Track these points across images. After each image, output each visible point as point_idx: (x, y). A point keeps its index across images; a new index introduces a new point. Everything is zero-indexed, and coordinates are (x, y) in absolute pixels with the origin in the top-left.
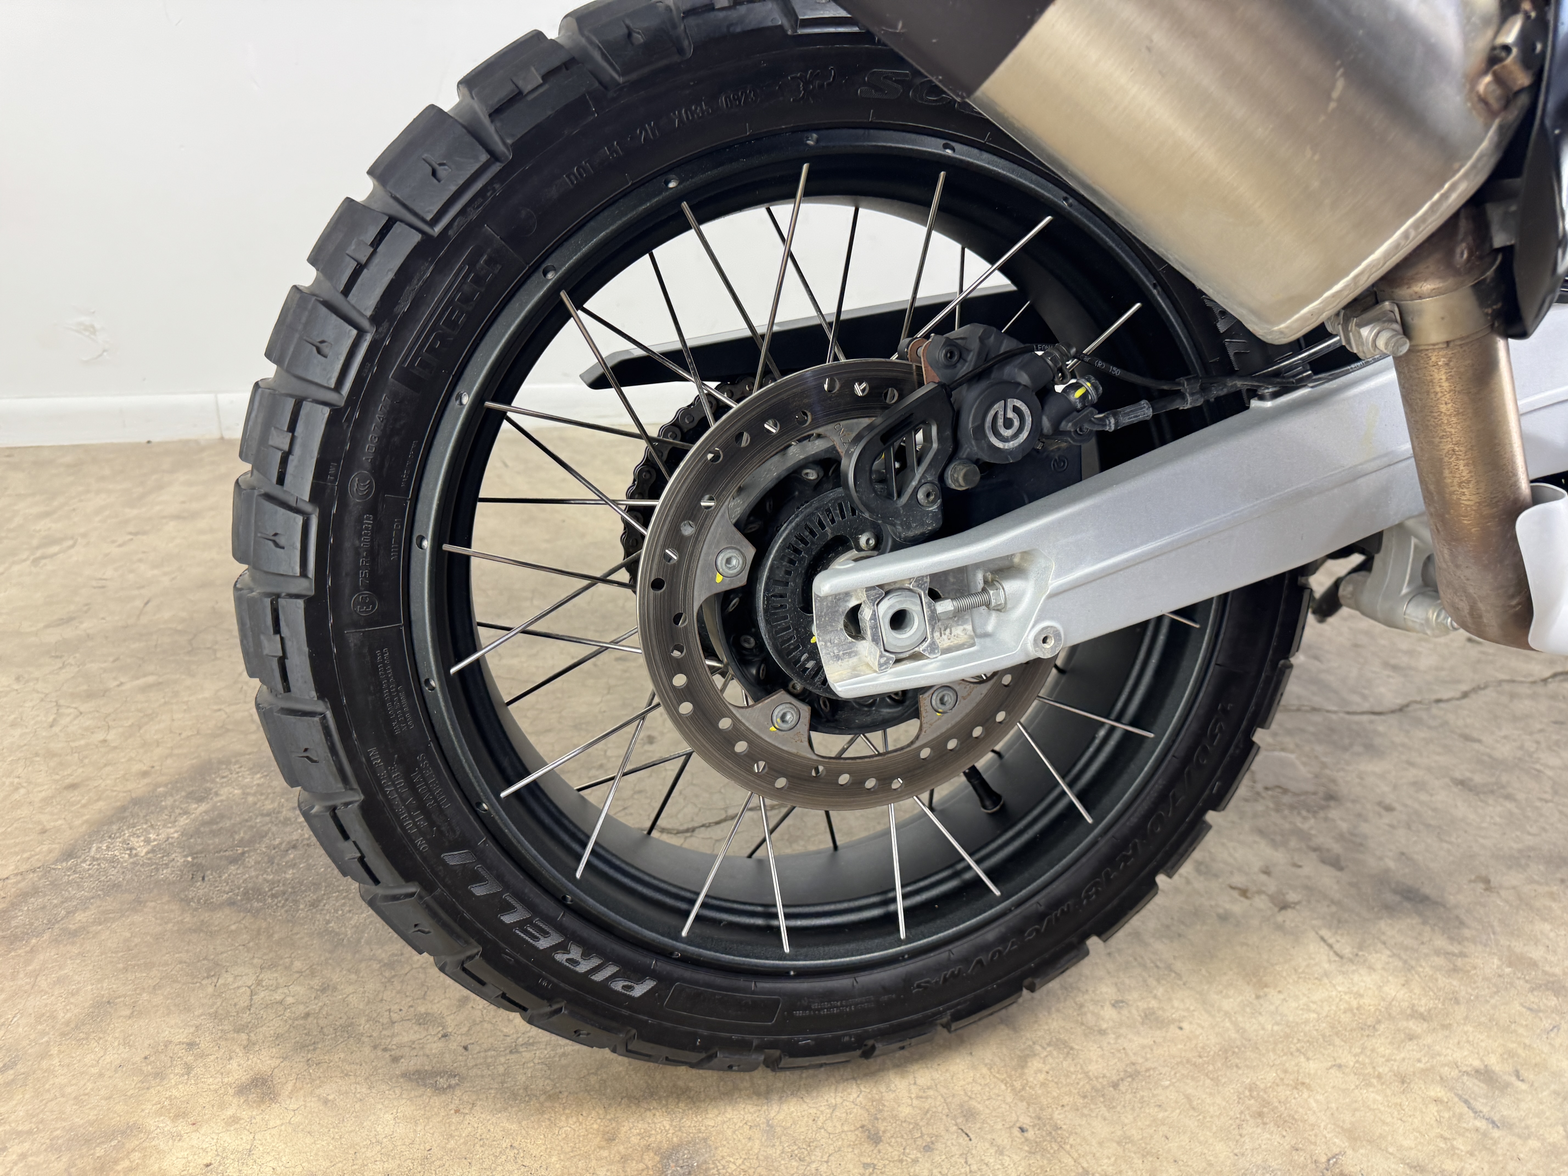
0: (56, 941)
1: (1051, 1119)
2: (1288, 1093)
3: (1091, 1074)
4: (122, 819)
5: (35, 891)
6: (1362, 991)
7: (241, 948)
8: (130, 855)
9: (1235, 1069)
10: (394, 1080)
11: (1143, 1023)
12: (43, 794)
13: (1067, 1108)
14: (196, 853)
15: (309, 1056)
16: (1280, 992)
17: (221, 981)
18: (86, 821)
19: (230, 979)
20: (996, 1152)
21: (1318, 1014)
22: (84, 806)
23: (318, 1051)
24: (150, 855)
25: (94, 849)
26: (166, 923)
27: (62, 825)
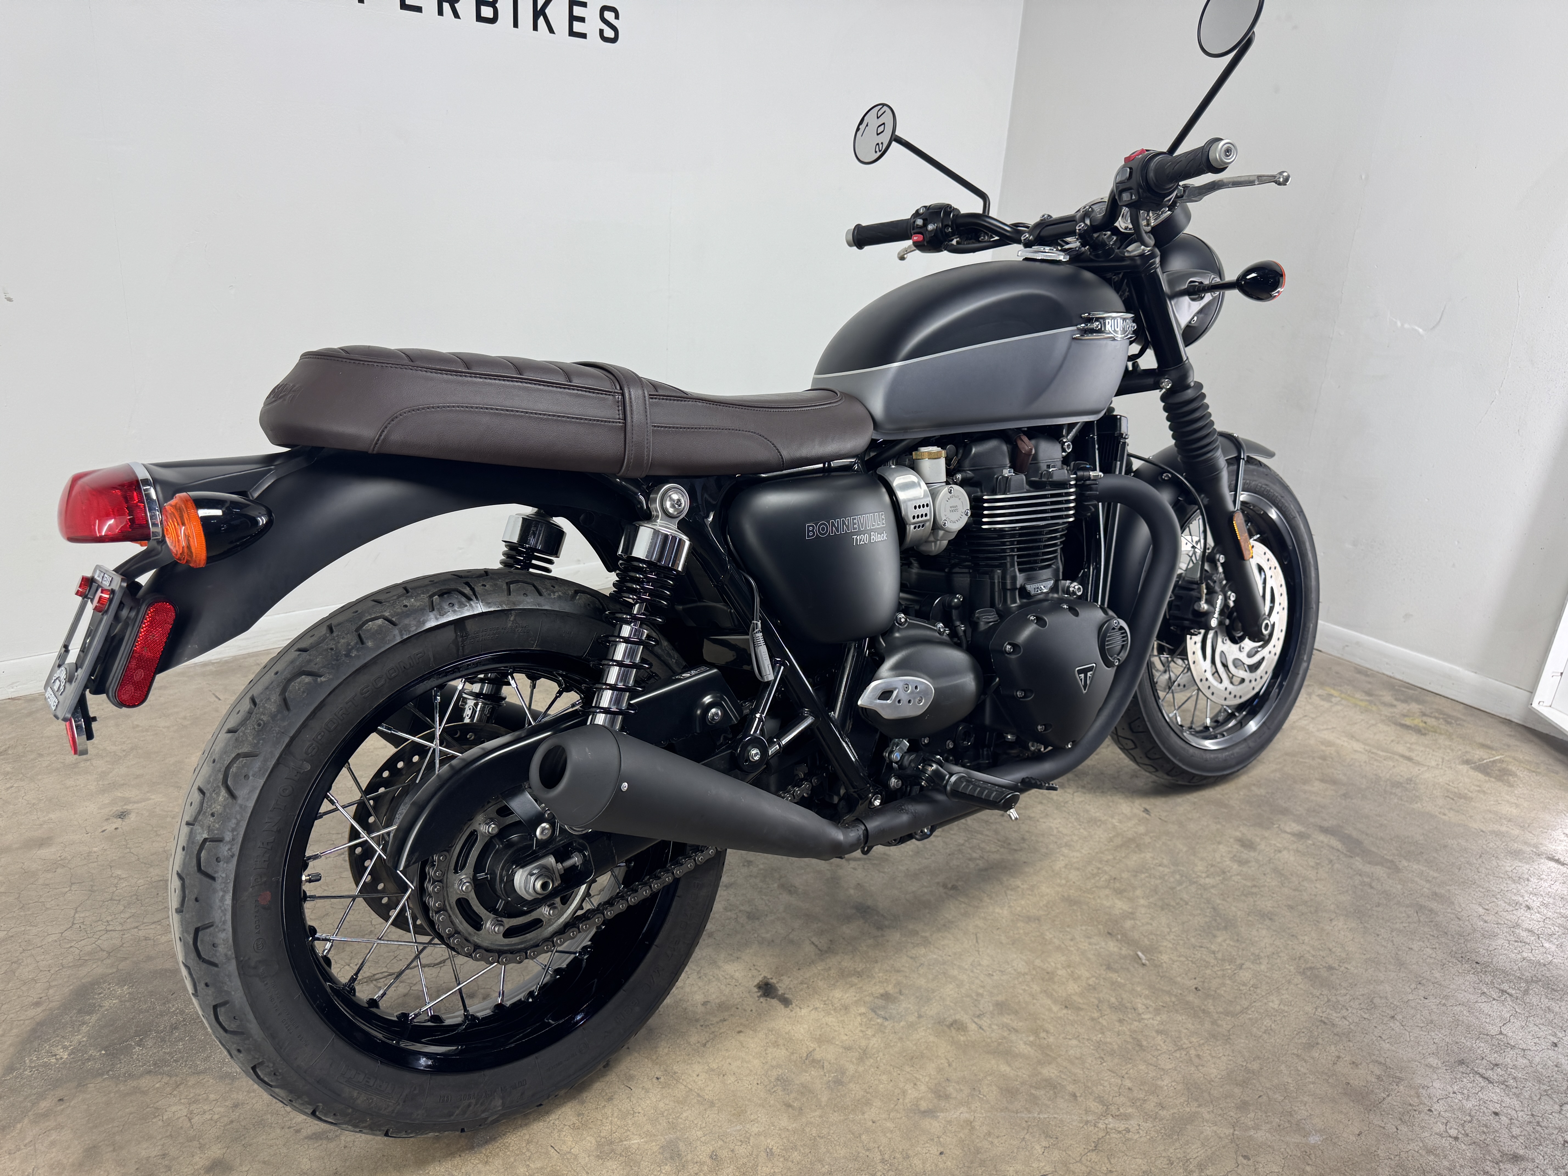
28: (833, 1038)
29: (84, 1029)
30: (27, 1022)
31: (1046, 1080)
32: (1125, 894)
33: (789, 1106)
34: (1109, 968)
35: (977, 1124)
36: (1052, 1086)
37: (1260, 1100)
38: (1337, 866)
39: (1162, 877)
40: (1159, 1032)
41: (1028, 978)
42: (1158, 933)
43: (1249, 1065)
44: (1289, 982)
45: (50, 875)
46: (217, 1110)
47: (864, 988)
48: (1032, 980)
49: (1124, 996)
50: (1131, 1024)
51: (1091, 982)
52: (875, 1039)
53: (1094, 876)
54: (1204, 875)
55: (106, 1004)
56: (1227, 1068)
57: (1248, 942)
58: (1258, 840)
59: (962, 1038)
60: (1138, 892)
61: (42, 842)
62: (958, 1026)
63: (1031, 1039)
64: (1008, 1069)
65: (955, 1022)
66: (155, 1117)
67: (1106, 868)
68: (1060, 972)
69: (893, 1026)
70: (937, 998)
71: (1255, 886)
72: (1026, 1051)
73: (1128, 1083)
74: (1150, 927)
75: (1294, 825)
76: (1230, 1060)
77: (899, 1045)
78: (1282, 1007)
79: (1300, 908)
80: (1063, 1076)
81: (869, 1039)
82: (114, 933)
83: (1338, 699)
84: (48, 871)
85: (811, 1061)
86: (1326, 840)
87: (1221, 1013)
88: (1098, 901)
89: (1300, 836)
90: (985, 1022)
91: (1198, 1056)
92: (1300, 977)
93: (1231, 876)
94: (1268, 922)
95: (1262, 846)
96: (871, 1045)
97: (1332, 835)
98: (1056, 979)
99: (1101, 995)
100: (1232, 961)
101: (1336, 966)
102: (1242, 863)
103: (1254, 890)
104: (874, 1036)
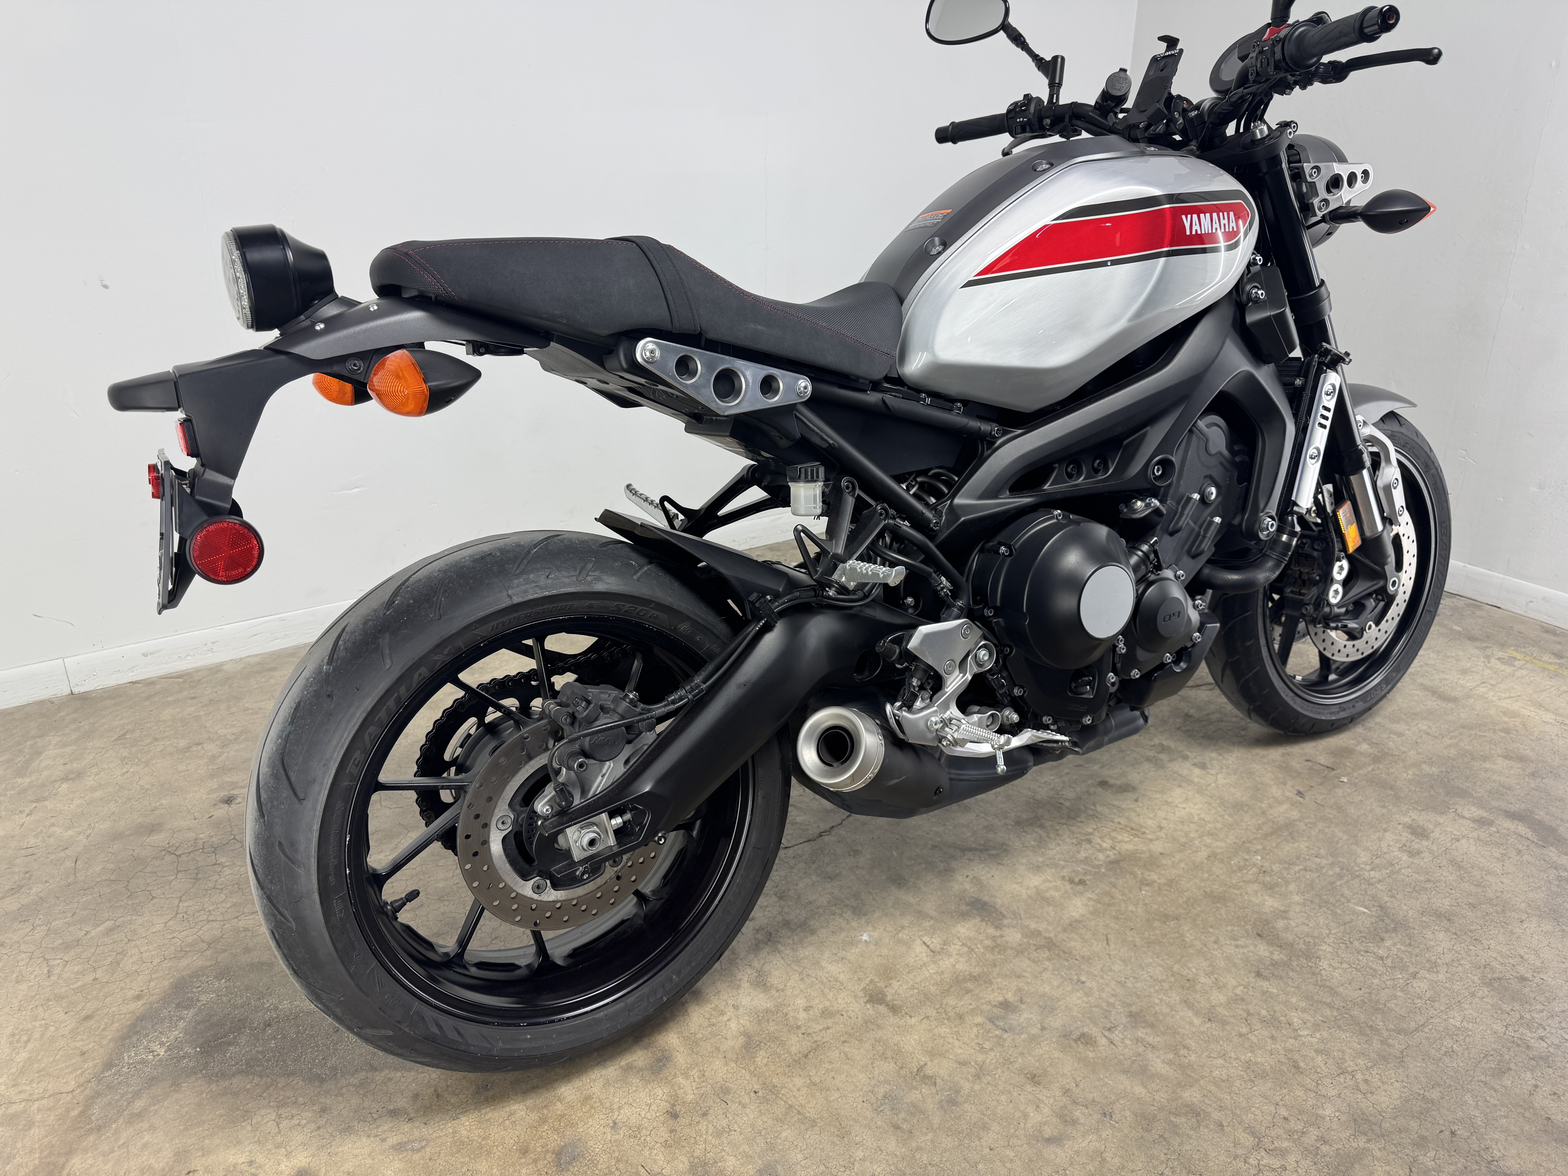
4: (137, 1033)
18: (111, 1039)
28: (947, 1051)
29: (182, 1024)
30: (128, 1016)
31: (1187, 1106)
32: (1277, 889)
33: (897, 1127)
34: (1259, 974)
35: (1108, 1156)
36: (1195, 1113)
37: (1442, 1136)
38: (1526, 857)
39: (1320, 868)
40: (1318, 1052)
41: (1166, 985)
42: (1316, 934)
43: (1427, 1094)
44: (1473, 995)
45: (158, 863)
46: (305, 1114)
47: (981, 994)
48: (1171, 987)
49: (1277, 1008)
50: (1286, 1042)
51: (1239, 991)
52: (993, 1054)
53: (1240, 869)
54: (1368, 867)
55: (204, 998)
56: (1401, 1097)
57: (1422, 946)
58: (1431, 827)
59: (1091, 1055)
60: (1292, 887)
61: (153, 829)
62: (1086, 1039)
63: (1171, 1056)
64: (1144, 1091)
65: (1083, 1035)
66: (244, 1121)
67: (1253, 860)
68: (1203, 980)
69: (1013, 1039)
70: (1063, 1008)
71: (1429, 881)
72: (1164, 1071)
73: (1284, 1112)
74: (1306, 929)
75: (1473, 809)
76: (1404, 1087)
77: (1020, 1060)
78: (1465, 1024)
79: (1484, 906)
80: (1207, 1101)
81: (986, 1053)
82: (215, 924)
83: (1522, 663)
84: (156, 858)
85: (922, 1077)
86: (1512, 827)
87: (1393, 1030)
88: (1246, 898)
89: (1481, 822)
90: (1117, 1036)
91: (1366, 1081)
92: (1485, 989)
93: (1400, 870)
94: (1445, 923)
95: (1437, 834)
96: (988, 1061)
97: (1520, 820)
98: (1198, 987)
99: (1251, 1008)
100: (1403, 968)
101: (1529, 975)
102: (1413, 853)
103: (1428, 885)
104: (992, 1049)
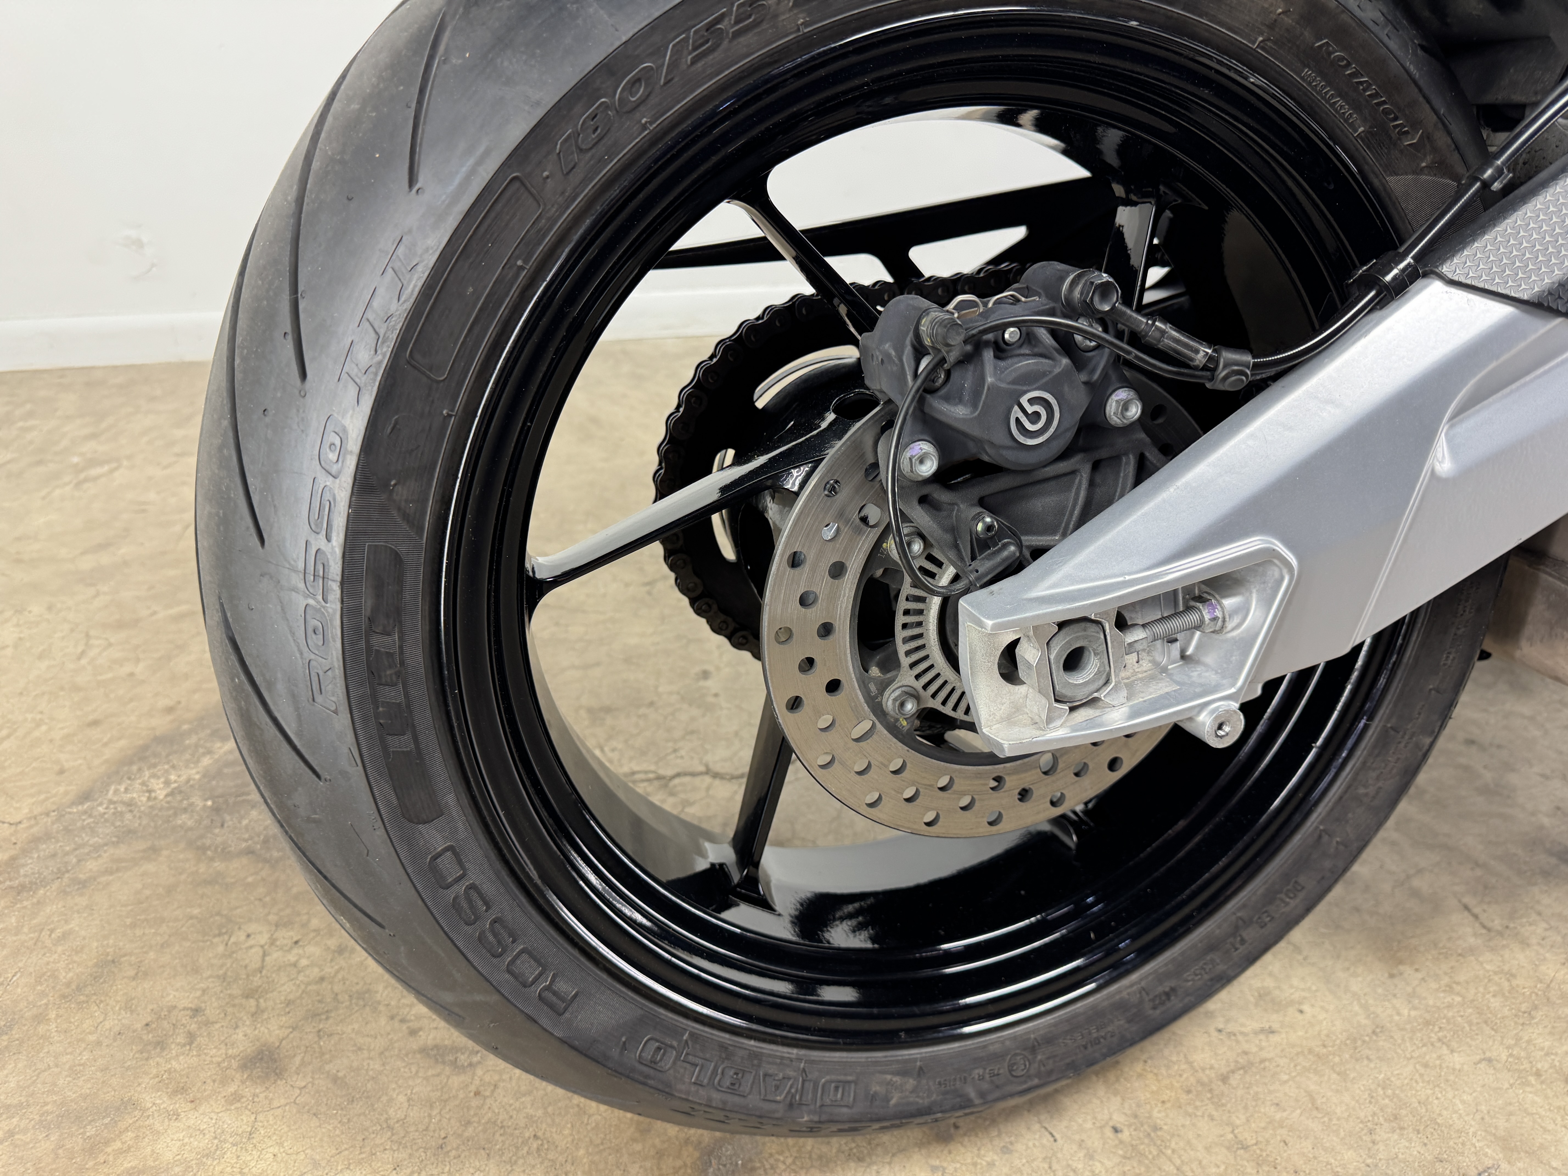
0: (63, 893)
1: (1150, 1117)
2: (1429, 1092)
3: (1195, 1064)
5: (47, 836)
6: (1514, 971)
7: (257, 903)
8: (149, 799)
9: (1366, 1062)
10: (410, 1056)
11: (1256, 1005)
12: (65, 731)
13: (1168, 1105)
14: (218, 797)
15: (321, 1026)
16: (1417, 970)
17: (233, 940)
19: (243, 937)
20: (1085, 1156)
21: (1464, 998)
22: (105, 745)
23: (331, 1021)
24: (169, 799)
25: (111, 792)
26: (180, 874)
27: (80, 765)
